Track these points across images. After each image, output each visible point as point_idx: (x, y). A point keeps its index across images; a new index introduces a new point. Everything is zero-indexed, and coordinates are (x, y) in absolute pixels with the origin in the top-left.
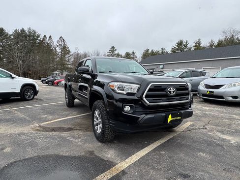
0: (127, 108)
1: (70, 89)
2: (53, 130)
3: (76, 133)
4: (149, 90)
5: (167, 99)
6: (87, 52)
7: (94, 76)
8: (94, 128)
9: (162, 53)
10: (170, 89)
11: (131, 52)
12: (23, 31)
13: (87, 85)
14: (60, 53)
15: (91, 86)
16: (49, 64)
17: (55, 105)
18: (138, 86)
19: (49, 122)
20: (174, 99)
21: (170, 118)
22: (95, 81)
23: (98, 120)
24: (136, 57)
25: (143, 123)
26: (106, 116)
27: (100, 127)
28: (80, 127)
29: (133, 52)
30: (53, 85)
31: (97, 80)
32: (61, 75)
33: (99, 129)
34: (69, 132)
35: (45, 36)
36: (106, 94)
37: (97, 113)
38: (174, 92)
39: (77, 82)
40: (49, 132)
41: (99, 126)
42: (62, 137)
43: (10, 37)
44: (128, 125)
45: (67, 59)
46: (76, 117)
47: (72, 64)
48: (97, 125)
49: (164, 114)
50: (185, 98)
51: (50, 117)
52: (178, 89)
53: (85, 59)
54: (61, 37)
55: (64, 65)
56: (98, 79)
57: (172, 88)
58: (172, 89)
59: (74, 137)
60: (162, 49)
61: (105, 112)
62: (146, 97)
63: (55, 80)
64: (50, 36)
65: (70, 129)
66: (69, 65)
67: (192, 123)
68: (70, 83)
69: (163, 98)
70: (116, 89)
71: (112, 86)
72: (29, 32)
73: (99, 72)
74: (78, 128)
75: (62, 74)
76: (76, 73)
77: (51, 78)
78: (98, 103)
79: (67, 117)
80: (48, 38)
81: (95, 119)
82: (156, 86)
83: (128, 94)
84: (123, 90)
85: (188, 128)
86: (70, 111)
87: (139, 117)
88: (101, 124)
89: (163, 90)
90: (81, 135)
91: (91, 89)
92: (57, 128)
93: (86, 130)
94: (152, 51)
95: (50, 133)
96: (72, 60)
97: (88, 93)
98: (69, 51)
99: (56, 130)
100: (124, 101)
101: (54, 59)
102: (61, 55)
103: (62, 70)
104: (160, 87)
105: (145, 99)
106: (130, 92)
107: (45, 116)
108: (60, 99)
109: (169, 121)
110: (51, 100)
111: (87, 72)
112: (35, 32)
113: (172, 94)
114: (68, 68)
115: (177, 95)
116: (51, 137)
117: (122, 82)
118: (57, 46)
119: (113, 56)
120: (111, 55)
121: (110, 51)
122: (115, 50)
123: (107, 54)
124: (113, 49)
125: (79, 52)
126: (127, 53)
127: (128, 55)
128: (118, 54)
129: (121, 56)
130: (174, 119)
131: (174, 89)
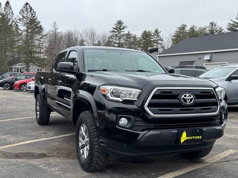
0: (123, 121)
1: (44, 96)
2: (17, 156)
3: (52, 160)
4: (154, 97)
5: (181, 110)
6: (72, 30)
7: (81, 77)
8: (78, 152)
9: (212, 32)
10: (185, 96)
11: (153, 31)
13: (70, 89)
14: (25, 33)
15: (76, 91)
16: (5, 52)
17: (18, 122)
18: (139, 91)
19: (11, 146)
20: (192, 110)
21: (184, 137)
22: (82, 83)
23: (84, 140)
24: (162, 40)
25: (144, 142)
26: (95, 133)
27: (87, 149)
28: (58, 153)
29: (156, 31)
30: (11, 89)
31: (85, 82)
32: (25, 72)
33: (85, 153)
34: (41, 160)
36: (96, 101)
37: (83, 129)
38: (191, 99)
39: (54, 84)
40: (11, 158)
41: (85, 148)
42: (31, 165)
44: (125, 145)
45: (37, 43)
46: (52, 139)
47: (46, 52)
48: (83, 146)
49: (175, 131)
50: (210, 109)
51: (12, 139)
52: (197, 97)
53: (68, 50)
54: (27, 4)
55: (31, 53)
56: (87, 81)
57: (188, 95)
58: (188, 97)
59: (49, 165)
60: (212, 24)
61: (94, 127)
62: (149, 106)
63: (16, 80)
64: (8, 3)
65: (43, 156)
66: (41, 53)
67: (235, 151)
68: (43, 86)
69: (174, 109)
70: (109, 95)
71: (105, 91)
73: (89, 71)
74: (55, 153)
75: (27, 70)
76: (54, 71)
77: (8, 77)
78: (84, 115)
79: (38, 138)
81: (80, 139)
82: (163, 92)
83: (125, 102)
84: (119, 97)
85: (225, 158)
86: (43, 130)
87: (139, 134)
88: (88, 146)
89: (175, 97)
90: (59, 162)
91: (76, 95)
92: (24, 153)
93: (68, 156)
94: (192, 29)
95: (14, 160)
96: (46, 44)
97: (71, 101)
98: (41, 28)
99: (23, 157)
100: (120, 112)
101: (13, 42)
102: (27, 36)
103: (27, 62)
104: (171, 92)
105: (147, 109)
106: (127, 99)
107: (4, 137)
108: (25, 113)
109: (182, 141)
110: (11, 113)
111: (70, 70)
113: (188, 103)
114: (38, 59)
115: (196, 105)
116: (15, 164)
117: (117, 85)
118: (20, 20)
119: (119, 38)
120: (116, 36)
121: (114, 28)
122: (123, 28)
123: (109, 34)
124: (119, 26)
125: (59, 31)
126: (145, 32)
127: (146, 35)
128: (128, 35)
129: (135, 37)
130: (191, 138)
131: (192, 96)
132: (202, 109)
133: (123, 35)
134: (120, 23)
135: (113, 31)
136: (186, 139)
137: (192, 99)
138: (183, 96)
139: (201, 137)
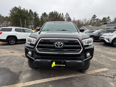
5: (55, 50)
10: (57, 43)
11: (107, 17)
12: (52, 12)
18: (36, 39)
21: (54, 64)
24: (110, 20)
35: (60, 14)
43: (48, 16)
49: (50, 61)
50: (75, 50)
54: (67, 13)
57: (59, 43)
62: (37, 47)
64: (63, 14)
72: (55, 13)
80: (61, 14)
83: (31, 44)
85: (98, 73)
104: (49, 41)
109: (53, 66)
112: (57, 12)
113: (59, 47)
118: (65, 18)
119: (94, 20)
120: (93, 20)
121: (92, 17)
122: (96, 17)
123: (91, 19)
124: (94, 16)
125: (75, 20)
126: (104, 18)
127: (104, 19)
128: (98, 19)
129: (100, 20)
130: (58, 65)
131: (62, 43)
132: (68, 50)
133: (96, 19)
134: (95, 16)
135: (92, 18)
136: (55, 65)
137: (62, 45)
138: (56, 43)
139: (65, 65)
